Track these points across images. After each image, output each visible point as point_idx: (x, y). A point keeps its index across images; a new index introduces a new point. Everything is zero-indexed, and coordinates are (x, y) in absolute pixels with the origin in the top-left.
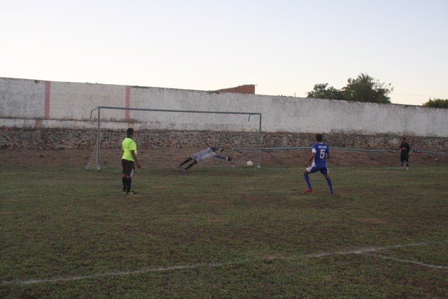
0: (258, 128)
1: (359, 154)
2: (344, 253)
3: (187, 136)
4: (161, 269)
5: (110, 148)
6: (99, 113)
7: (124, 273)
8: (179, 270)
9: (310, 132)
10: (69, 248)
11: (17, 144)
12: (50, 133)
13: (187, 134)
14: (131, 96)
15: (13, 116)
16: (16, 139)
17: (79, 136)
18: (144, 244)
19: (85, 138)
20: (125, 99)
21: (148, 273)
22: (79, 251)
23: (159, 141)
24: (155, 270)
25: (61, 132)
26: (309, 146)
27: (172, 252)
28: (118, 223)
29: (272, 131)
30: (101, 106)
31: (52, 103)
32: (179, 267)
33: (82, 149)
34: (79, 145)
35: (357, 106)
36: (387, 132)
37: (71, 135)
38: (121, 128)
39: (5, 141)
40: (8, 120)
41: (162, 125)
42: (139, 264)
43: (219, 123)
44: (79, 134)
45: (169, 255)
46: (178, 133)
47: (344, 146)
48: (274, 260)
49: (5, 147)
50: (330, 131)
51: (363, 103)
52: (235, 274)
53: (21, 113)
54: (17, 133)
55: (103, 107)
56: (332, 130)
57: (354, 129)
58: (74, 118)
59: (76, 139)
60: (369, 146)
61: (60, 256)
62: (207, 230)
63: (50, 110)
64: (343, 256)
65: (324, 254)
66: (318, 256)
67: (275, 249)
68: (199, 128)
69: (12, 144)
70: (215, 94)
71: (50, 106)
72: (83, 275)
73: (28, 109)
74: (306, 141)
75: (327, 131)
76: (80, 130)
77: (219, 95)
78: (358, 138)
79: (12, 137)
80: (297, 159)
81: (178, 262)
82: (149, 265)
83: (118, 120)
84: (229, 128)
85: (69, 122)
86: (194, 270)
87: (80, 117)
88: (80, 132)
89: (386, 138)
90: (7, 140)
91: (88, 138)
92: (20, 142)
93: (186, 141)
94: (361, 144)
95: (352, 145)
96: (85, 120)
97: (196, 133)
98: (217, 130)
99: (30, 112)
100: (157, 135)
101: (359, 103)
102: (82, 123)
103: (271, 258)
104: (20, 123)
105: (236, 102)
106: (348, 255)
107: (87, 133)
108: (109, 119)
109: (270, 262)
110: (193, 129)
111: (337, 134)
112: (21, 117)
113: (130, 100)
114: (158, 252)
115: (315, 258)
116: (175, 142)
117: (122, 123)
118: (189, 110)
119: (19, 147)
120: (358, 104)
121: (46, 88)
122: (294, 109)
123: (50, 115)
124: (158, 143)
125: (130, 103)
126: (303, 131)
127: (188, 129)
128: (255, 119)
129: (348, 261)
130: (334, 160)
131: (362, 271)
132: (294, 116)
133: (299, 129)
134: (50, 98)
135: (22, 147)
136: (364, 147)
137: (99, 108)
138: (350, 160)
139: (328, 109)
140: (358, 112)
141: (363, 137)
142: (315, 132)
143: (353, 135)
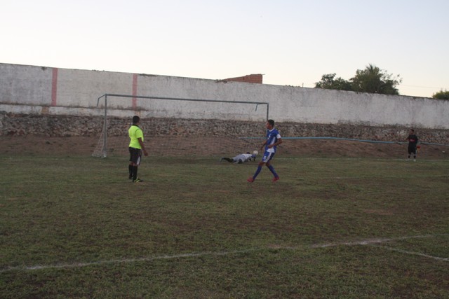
0: (265, 117)
1: (366, 146)
2: (349, 244)
3: (194, 125)
4: (166, 257)
5: (117, 136)
6: (106, 100)
7: (129, 261)
8: (184, 258)
9: (318, 122)
10: (74, 235)
11: (24, 130)
12: (56, 119)
13: (194, 122)
14: (138, 83)
15: (20, 102)
16: (23, 126)
17: (85, 124)
18: (149, 231)
19: (92, 125)
20: (132, 87)
21: (154, 260)
22: (85, 238)
23: (165, 129)
24: (160, 257)
25: (68, 119)
26: (316, 136)
27: (177, 240)
28: (124, 211)
29: (278, 121)
30: (108, 93)
31: (58, 90)
32: (185, 255)
33: (89, 136)
34: (86, 132)
35: (365, 97)
36: (395, 124)
37: (77, 122)
38: (127, 116)
39: (12, 128)
40: (14, 106)
41: (169, 113)
42: (144, 251)
43: (226, 112)
44: (86, 122)
45: (174, 243)
46: (185, 122)
47: (351, 137)
48: (280, 249)
49: (12, 133)
50: (337, 122)
51: (371, 94)
52: (240, 263)
53: (28, 99)
54: (24, 120)
55: (110, 95)
56: (339, 121)
57: (362, 120)
58: (81, 105)
59: (83, 126)
60: (376, 137)
61: (65, 243)
62: (213, 219)
63: (58, 97)
64: (348, 246)
65: (330, 244)
66: (323, 246)
67: (281, 239)
68: (206, 117)
69: (19, 130)
70: (222, 83)
71: (57, 93)
72: (88, 262)
73: (35, 96)
74: (313, 131)
75: (335, 122)
76: (86, 117)
77: (226, 84)
78: (365, 129)
79: (18, 123)
80: (304, 149)
81: (182, 250)
82: (155, 252)
83: (124, 107)
84: (236, 117)
85: (76, 109)
86: (199, 258)
87: (86, 105)
88: (86, 119)
89: (394, 129)
90: (14, 126)
91: (94, 126)
92: (27, 129)
93: (192, 130)
94: (368, 135)
95: (359, 136)
96: (92, 108)
97: (203, 122)
98: (224, 119)
99: (36, 99)
100: (164, 123)
101: (367, 93)
102: (89, 110)
103: (277, 247)
104: (26, 110)
105: (243, 91)
106: (354, 246)
107: (94, 120)
108: (116, 107)
109: (276, 252)
110: (200, 117)
111: (344, 125)
112: (27, 103)
113: (138, 87)
114: (163, 239)
115: (321, 249)
116: (181, 130)
117: (129, 111)
118: (196, 98)
119: (26, 133)
120: (366, 95)
121: (53, 75)
122: (301, 99)
123: (57, 101)
124: (165, 131)
125: (138, 91)
126: (310, 121)
127: (195, 118)
128: (262, 108)
129: (353, 251)
131: (368, 262)
132: (302, 106)
133: (306, 119)
134: (57, 86)
135: (29, 133)
136: (371, 138)
137: (106, 95)
138: (357, 151)
139: (336, 100)
140: (366, 103)
141: (371, 128)
142: (322, 123)
143: (361, 125)
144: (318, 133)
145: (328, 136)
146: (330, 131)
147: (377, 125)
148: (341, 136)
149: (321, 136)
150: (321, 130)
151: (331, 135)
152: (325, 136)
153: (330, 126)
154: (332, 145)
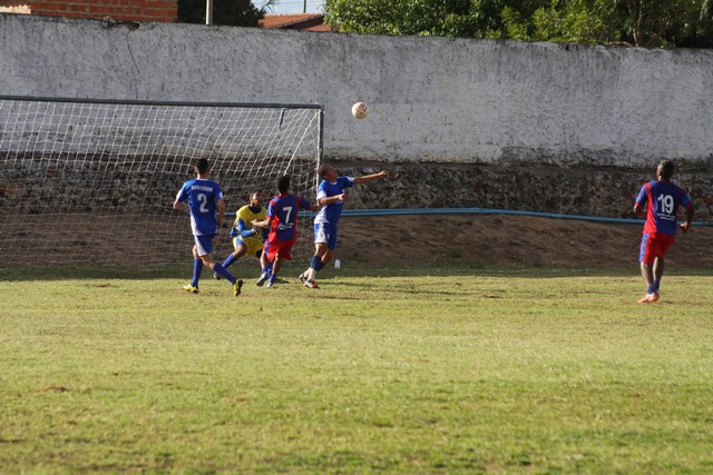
1: (604, 236)
3: (52, 172)
9: (434, 157)
13: (57, 167)
26: (434, 205)
35: (593, 63)
46: (27, 164)
47: (551, 205)
50: (499, 153)
51: (617, 52)
56: (505, 151)
57: (586, 144)
70: (124, 29)
74: (423, 189)
75: (490, 153)
77: (136, 34)
78: (599, 178)
80: (402, 247)
89: (701, 177)
93: (50, 189)
94: (611, 200)
95: (579, 201)
101: (602, 49)
105: (189, 54)
111: (524, 164)
116: (18, 191)
120: (599, 54)
122: (377, 78)
126: (406, 153)
130: (522, 252)
132: (379, 100)
133: (395, 146)
136: (621, 209)
138: (574, 253)
139: (492, 76)
140: (599, 84)
141: (619, 172)
142: (448, 158)
143: (582, 165)
144: (441, 194)
145: (473, 204)
146: (479, 187)
147: (641, 162)
148: (515, 203)
149: (450, 204)
150: (449, 185)
151: (482, 203)
152: (464, 203)
153: (477, 167)
154: (489, 233)
